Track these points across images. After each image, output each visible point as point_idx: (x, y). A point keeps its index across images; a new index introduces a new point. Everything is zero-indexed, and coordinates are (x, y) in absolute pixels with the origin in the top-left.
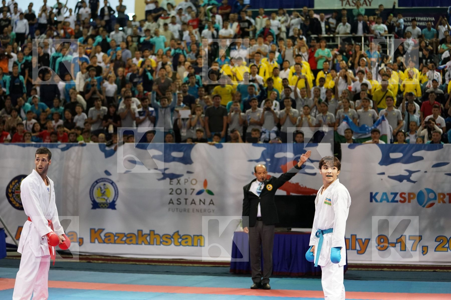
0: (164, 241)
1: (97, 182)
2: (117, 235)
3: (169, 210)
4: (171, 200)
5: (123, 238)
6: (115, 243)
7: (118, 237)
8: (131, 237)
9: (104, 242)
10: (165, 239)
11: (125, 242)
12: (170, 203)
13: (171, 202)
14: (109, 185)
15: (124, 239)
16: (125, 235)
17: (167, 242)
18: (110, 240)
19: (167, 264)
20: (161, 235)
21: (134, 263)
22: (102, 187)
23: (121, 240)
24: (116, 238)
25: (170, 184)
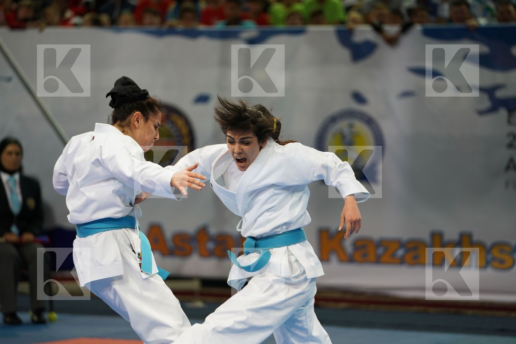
0: (494, 259)
1: (333, 119)
2: (382, 243)
3: (507, 185)
4: (511, 160)
5: (396, 250)
6: (378, 261)
7: (386, 249)
8: (415, 248)
9: (351, 260)
10: (496, 253)
11: (402, 261)
12: (508, 168)
13: (512, 165)
14: (361, 127)
15: (400, 253)
16: (401, 244)
17: (502, 262)
18: (365, 255)
19: (504, 313)
20: (489, 243)
21: (422, 308)
22: (346, 131)
23: (393, 255)
24: (380, 251)
25: (509, 122)
